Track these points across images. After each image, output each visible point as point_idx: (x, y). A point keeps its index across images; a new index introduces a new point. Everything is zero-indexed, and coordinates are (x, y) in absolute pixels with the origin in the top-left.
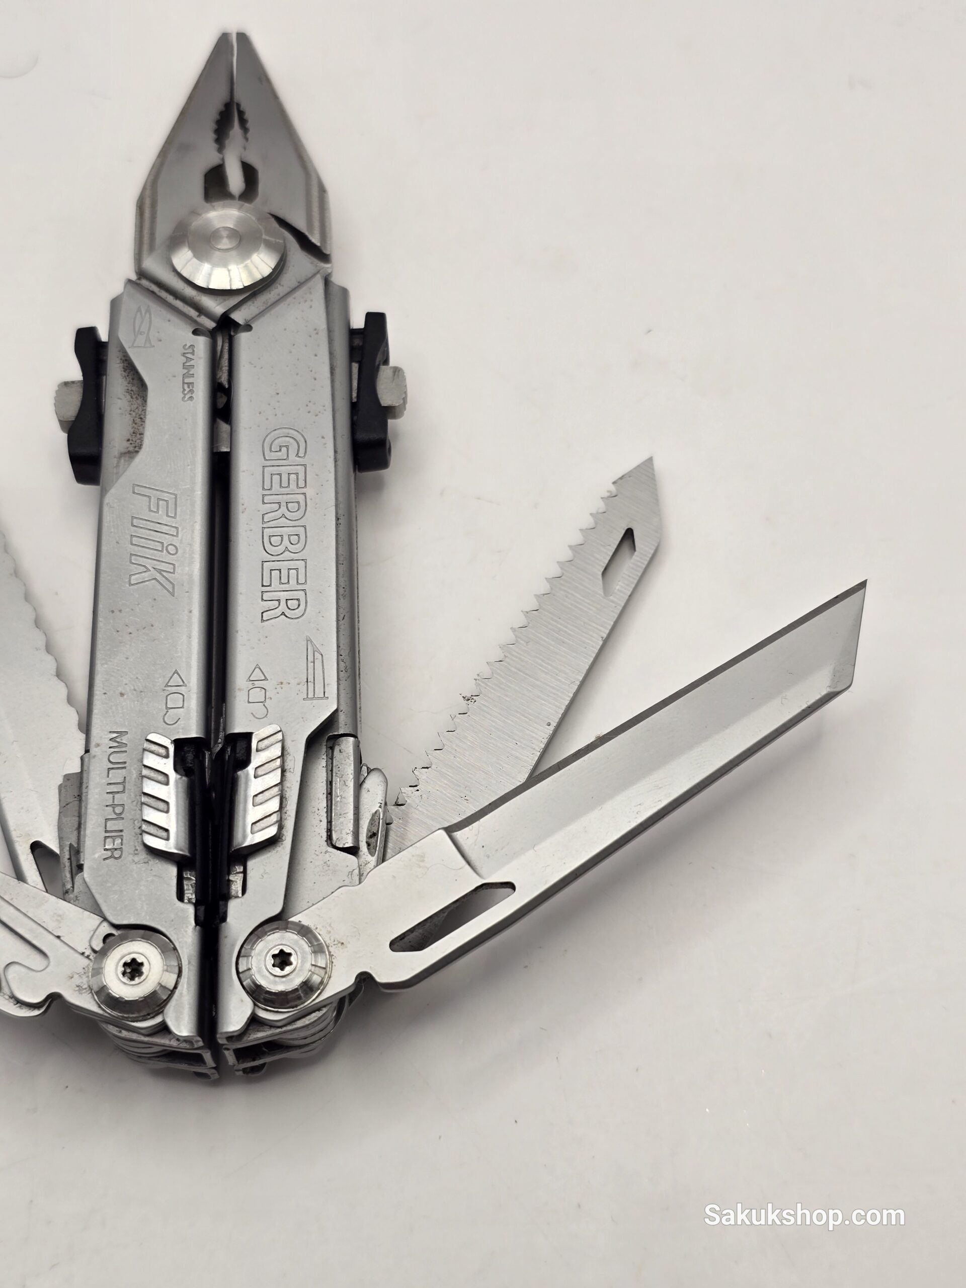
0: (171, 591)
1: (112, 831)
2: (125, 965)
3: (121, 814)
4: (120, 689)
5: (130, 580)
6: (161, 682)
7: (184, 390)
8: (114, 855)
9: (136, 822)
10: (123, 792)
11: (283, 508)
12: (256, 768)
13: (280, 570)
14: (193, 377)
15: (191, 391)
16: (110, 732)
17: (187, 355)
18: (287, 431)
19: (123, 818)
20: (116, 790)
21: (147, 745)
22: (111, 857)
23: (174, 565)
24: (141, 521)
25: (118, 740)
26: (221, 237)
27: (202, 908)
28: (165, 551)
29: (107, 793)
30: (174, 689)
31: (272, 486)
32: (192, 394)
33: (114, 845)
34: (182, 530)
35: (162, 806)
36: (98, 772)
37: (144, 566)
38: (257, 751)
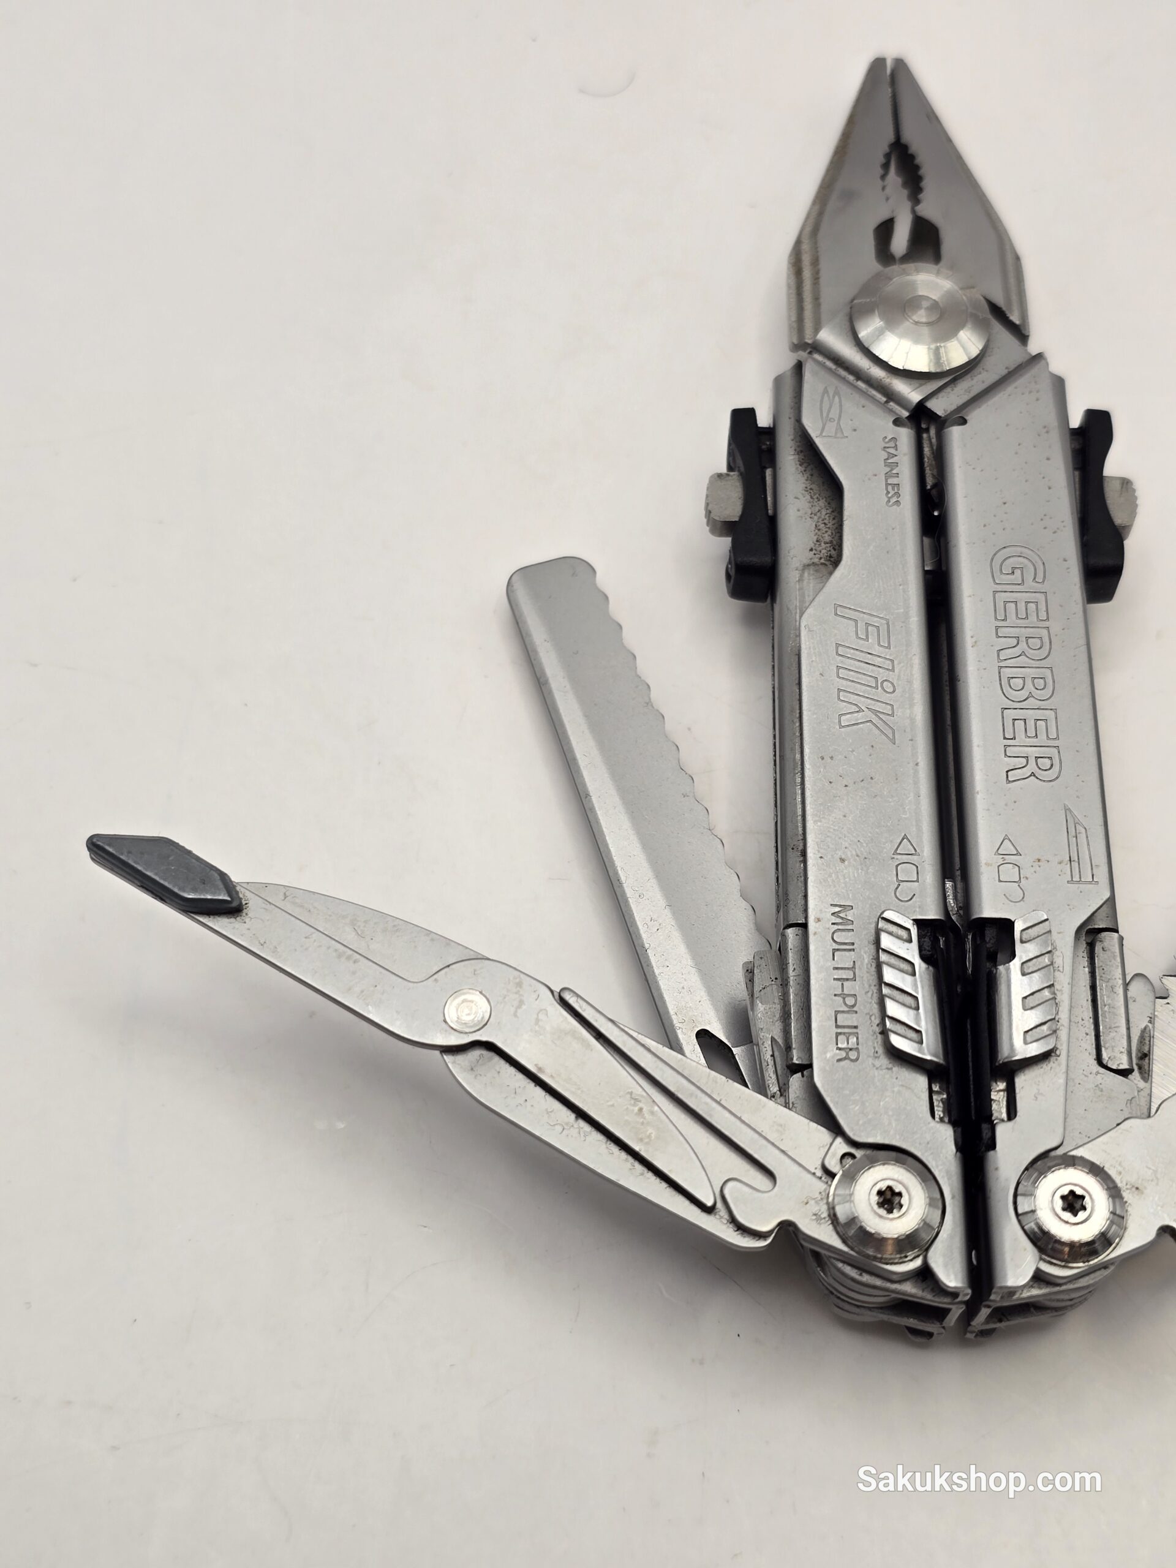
0: (891, 737)
1: (844, 1027)
2: (880, 1193)
3: (853, 1006)
4: (840, 853)
5: (840, 721)
6: (889, 848)
7: (888, 492)
8: (849, 1055)
9: (873, 1018)
10: (857, 978)
11: (1022, 644)
12: (1022, 964)
13: (1025, 721)
14: (898, 477)
15: (897, 494)
16: (832, 905)
17: (889, 450)
18: (1019, 549)
19: (859, 1012)
20: (844, 977)
21: (882, 924)
22: (845, 1059)
23: (891, 705)
24: (848, 650)
25: (842, 915)
26: (919, 307)
27: (959, 1130)
28: (880, 688)
29: (834, 979)
30: (905, 858)
31: (1006, 616)
32: (898, 498)
33: (848, 1043)
34: (899, 663)
35: (909, 1000)
36: (821, 953)
37: (856, 705)
38: (1022, 942)
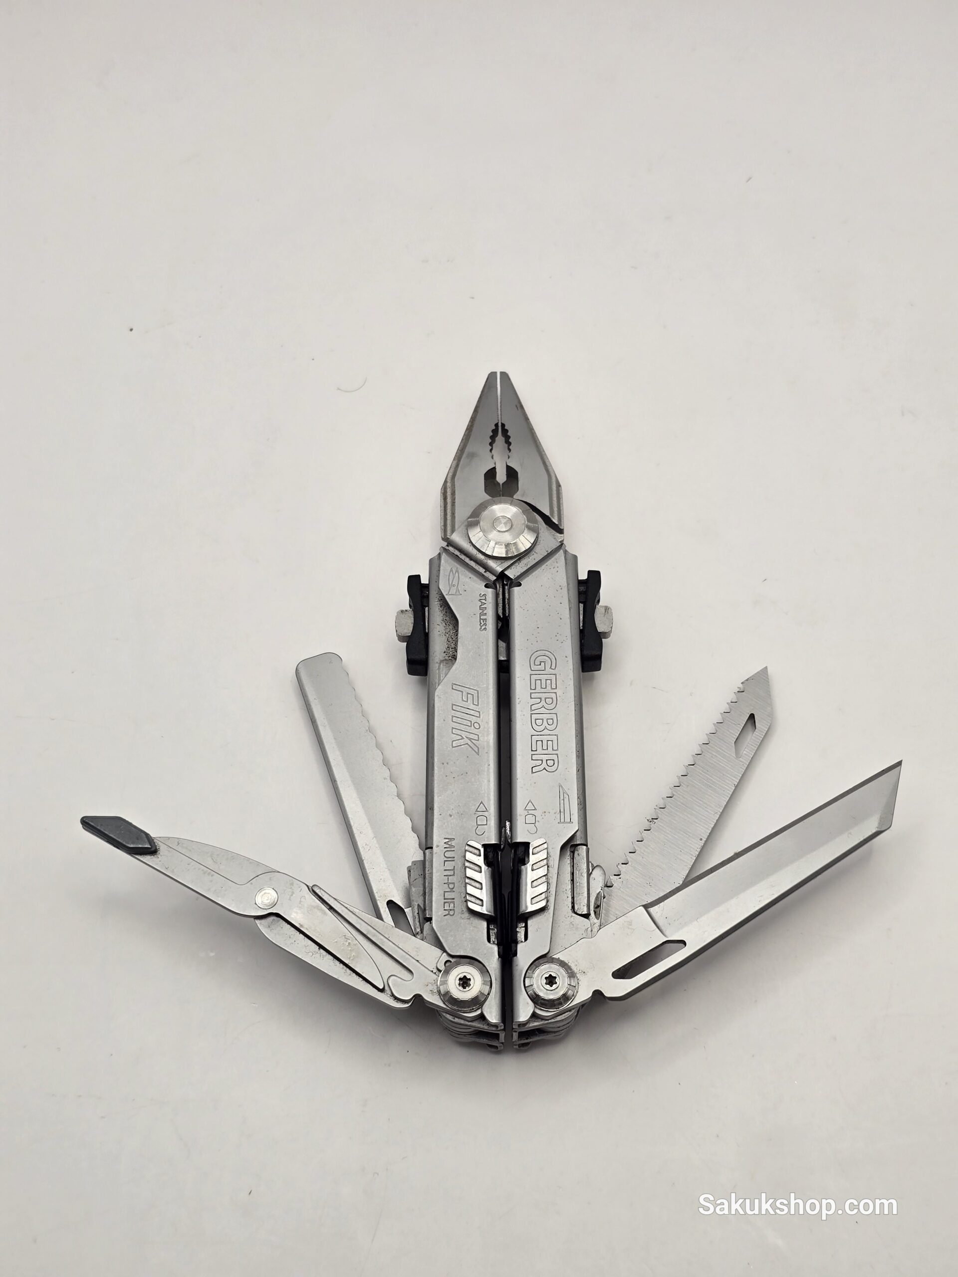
0: (477, 751)
1: (448, 899)
2: (460, 979)
3: (453, 889)
4: (450, 812)
5: (452, 744)
6: (474, 808)
7: (481, 623)
8: (449, 913)
9: (462, 894)
10: (454, 875)
11: (543, 702)
12: (533, 865)
13: (542, 741)
14: (486, 615)
15: (485, 624)
16: (445, 838)
17: (482, 601)
18: (544, 652)
19: (454, 892)
20: (449, 874)
21: (467, 848)
22: (448, 915)
23: (478, 735)
24: (458, 707)
25: (449, 843)
26: (500, 523)
27: (501, 947)
28: (473, 727)
29: (445, 875)
30: (481, 813)
31: (536, 687)
32: (485, 626)
33: (449, 907)
34: (483, 713)
35: (478, 885)
36: (439, 863)
37: (461, 736)
38: (533, 854)
